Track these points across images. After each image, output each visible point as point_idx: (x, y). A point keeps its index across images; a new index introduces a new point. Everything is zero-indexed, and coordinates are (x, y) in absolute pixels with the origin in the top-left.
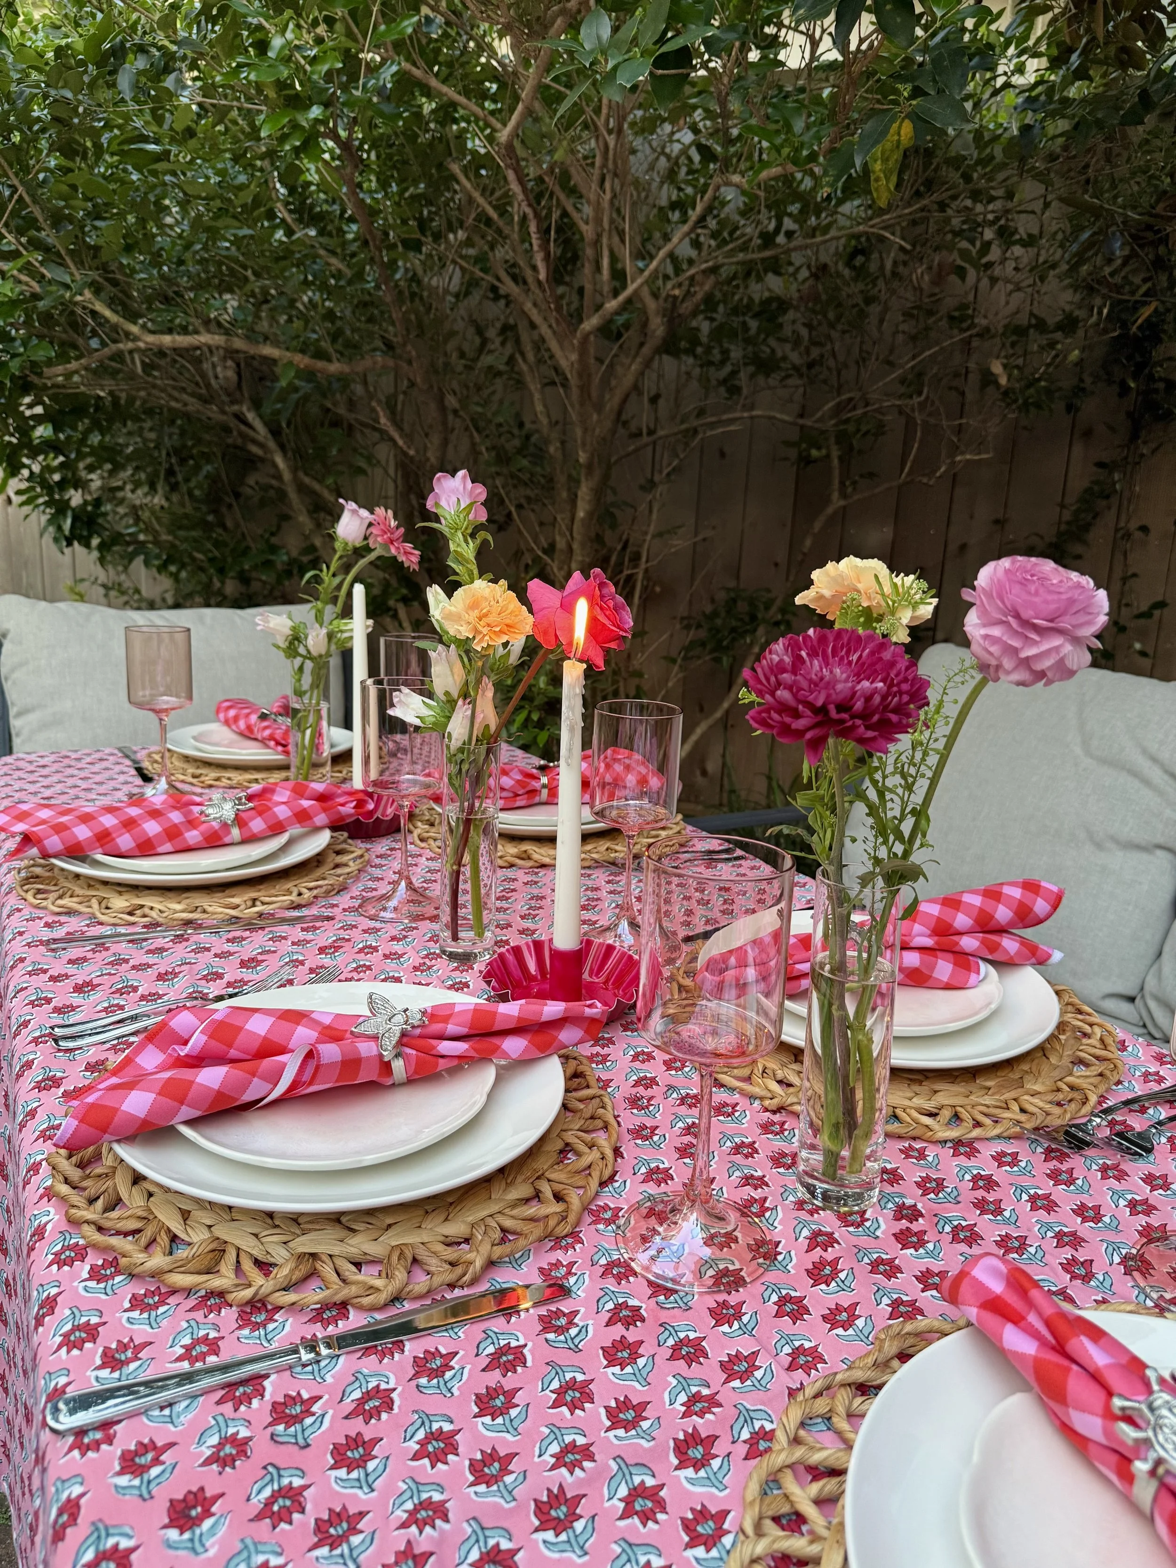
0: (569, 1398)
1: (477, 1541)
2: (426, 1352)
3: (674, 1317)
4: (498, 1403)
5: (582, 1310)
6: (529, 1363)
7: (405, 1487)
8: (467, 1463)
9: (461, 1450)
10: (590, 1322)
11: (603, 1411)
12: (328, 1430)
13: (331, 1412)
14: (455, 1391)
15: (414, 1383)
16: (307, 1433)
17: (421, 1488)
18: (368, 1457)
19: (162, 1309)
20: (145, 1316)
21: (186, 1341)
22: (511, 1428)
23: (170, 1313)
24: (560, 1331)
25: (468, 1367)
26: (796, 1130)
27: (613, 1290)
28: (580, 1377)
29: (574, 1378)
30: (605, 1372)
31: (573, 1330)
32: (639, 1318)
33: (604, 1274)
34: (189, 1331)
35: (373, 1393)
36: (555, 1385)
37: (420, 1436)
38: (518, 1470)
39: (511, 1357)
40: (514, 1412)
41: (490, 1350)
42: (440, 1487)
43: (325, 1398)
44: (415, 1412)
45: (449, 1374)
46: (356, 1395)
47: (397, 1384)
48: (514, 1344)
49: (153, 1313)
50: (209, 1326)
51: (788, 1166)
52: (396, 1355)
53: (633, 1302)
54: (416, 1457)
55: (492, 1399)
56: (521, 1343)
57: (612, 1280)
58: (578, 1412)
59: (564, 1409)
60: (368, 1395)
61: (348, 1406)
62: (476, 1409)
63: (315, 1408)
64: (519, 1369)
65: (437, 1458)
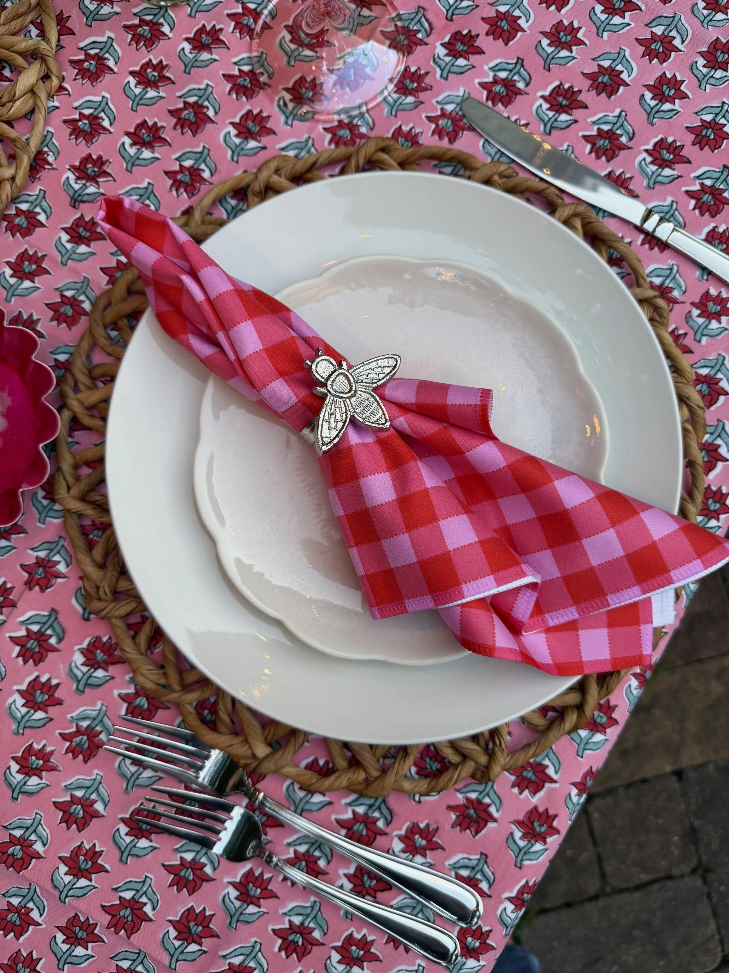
0: (569, 38)
1: (711, 20)
2: (598, 157)
3: (437, 15)
4: (606, 79)
5: (477, 81)
6: (557, 83)
7: (708, 86)
8: (665, 64)
9: (659, 74)
10: (486, 68)
11: (564, 11)
12: (706, 165)
13: (692, 175)
14: (617, 111)
15: (630, 144)
16: (717, 175)
17: (701, 77)
18: (705, 125)
19: (704, 372)
20: (719, 376)
21: (714, 324)
22: (620, 56)
23: (702, 363)
24: (509, 84)
25: (590, 120)
26: (82, 45)
27: (438, 72)
28: (545, 42)
29: (549, 45)
30: (529, 28)
31: (503, 75)
32: (457, 36)
33: (425, 89)
34: (706, 332)
35: (659, 162)
36: (564, 53)
37: (667, 106)
38: (648, 30)
39: (560, 99)
40: (606, 64)
41: (564, 117)
42: (693, 67)
43: (684, 189)
44: (652, 124)
45: (606, 128)
46: (667, 172)
47: (640, 153)
48: (546, 106)
49: (713, 373)
50: (691, 323)
51: (155, 27)
52: (618, 173)
53: (441, 51)
54: (684, 96)
55: (605, 85)
56: (541, 101)
57: (428, 80)
58: (576, 25)
59: (580, 35)
60: (662, 163)
61: (679, 169)
62: (622, 89)
63: (697, 187)
64: (566, 86)
65: (675, 83)
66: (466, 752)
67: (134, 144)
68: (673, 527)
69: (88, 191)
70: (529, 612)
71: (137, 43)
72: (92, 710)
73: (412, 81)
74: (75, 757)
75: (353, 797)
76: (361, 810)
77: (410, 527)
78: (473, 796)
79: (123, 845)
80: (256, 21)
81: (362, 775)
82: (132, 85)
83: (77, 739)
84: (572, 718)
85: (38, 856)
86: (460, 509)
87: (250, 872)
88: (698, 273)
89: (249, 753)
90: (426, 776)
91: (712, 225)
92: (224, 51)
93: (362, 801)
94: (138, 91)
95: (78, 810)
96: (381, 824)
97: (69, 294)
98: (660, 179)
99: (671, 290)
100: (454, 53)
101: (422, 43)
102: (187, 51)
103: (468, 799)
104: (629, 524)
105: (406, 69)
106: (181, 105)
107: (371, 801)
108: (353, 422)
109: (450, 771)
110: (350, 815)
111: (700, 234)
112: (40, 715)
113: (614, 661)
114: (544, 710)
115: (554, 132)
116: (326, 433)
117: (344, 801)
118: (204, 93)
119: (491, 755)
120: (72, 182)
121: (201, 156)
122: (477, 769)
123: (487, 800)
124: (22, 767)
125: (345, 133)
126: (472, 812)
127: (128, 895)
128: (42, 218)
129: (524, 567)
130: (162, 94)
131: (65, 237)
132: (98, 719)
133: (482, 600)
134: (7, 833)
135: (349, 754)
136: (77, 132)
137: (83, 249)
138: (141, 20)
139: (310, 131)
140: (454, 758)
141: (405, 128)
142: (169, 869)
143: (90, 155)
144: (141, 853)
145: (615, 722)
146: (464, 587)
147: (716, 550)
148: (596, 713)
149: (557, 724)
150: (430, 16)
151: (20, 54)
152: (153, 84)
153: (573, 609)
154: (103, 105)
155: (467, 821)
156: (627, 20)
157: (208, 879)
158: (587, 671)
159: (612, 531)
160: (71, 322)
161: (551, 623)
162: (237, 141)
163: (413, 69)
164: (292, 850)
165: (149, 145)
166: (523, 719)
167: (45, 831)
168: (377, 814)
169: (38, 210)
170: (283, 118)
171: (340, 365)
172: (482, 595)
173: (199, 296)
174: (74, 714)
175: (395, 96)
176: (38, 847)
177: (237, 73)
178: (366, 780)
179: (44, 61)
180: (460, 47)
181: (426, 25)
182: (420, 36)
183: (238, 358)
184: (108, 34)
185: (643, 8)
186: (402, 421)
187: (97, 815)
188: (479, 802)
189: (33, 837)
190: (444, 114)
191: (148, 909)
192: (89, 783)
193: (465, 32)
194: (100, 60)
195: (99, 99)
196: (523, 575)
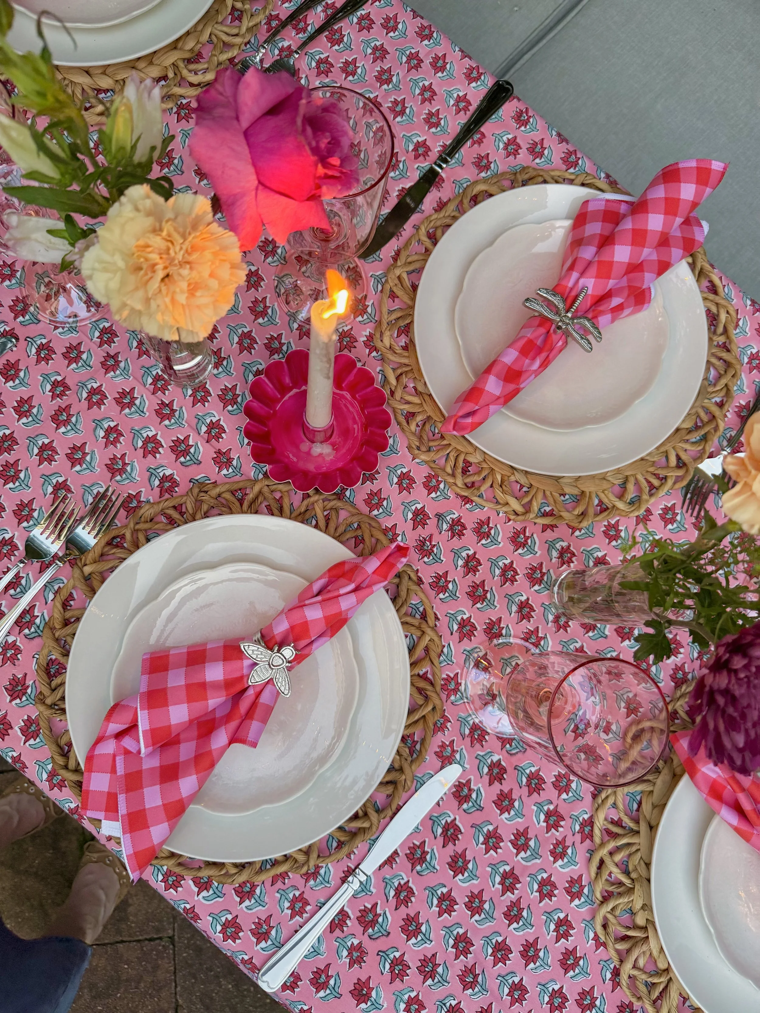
0: (491, 844)
1: (488, 943)
2: (410, 848)
3: (519, 760)
4: (460, 864)
5: (472, 778)
6: (463, 830)
7: (444, 933)
8: (464, 906)
9: (458, 901)
10: (480, 785)
11: (509, 844)
12: (392, 920)
13: (387, 910)
14: (437, 867)
15: (414, 871)
16: (384, 927)
17: (451, 929)
18: (419, 925)
19: (258, 891)
20: (253, 901)
21: (287, 904)
22: (474, 876)
23: (264, 891)
24: (467, 798)
25: (435, 848)
26: (535, 536)
27: (482, 754)
28: (491, 828)
29: (488, 830)
30: (502, 819)
31: (474, 796)
32: (503, 770)
33: (472, 742)
34: (283, 898)
35: (400, 888)
36: (481, 839)
37: (435, 902)
38: (488, 899)
39: (452, 831)
40: (470, 866)
41: (440, 830)
42: (459, 925)
43: (379, 902)
44: (425, 889)
45: (428, 857)
46: (392, 893)
47: (407, 877)
48: (449, 820)
49: (256, 896)
50: (291, 889)
51: (539, 581)
52: (397, 859)
53: (495, 758)
54: (440, 915)
55: (456, 862)
56: (452, 817)
57: (478, 745)
58: (499, 850)
59: (492, 852)
60: (398, 891)
61: (393, 902)
62: (452, 873)
63: (379, 911)
64: (460, 836)
65: (449, 910)
66: (56, 692)
67: (468, 555)
68: (156, 840)
69: (444, 525)
70: (126, 746)
71: (531, 569)
72: (136, 474)
73: (479, 735)
74: (110, 459)
75: (47, 618)
76: (38, 621)
77: (188, 686)
78: (29, 691)
79: (51, 478)
80: (533, 644)
81: (58, 627)
82: (505, 561)
83: (120, 463)
84: (61, 761)
85: (57, 428)
86: (192, 717)
87: (18, 549)
88: (322, 900)
89: (88, 562)
90: (48, 664)
91: (352, 917)
92: (516, 620)
93: (43, 622)
94: (501, 564)
95: (79, 455)
96: (26, 631)
97: (385, 503)
98: (389, 887)
99: (315, 880)
100: (492, 766)
101: (503, 746)
102: (521, 598)
103: (28, 687)
104: (162, 815)
105: (488, 734)
106: (486, 588)
107: (41, 628)
108: (255, 664)
109: (47, 680)
110: (36, 614)
111: (348, 907)
112: (140, 444)
113: (88, 792)
114: (70, 745)
115: (431, 822)
116: (251, 648)
117: (45, 612)
118: (491, 604)
119: (51, 707)
120: (452, 516)
121: (453, 595)
122: (44, 697)
123: (24, 698)
124: (112, 428)
125: (452, 686)
126: (19, 688)
127: (22, 475)
128: (433, 495)
129: (151, 749)
130: (496, 578)
131: (419, 506)
132: (130, 477)
133: (137, 721)
134: (75, 413)
135: (73, 620)
136: (481, 524)
137: (410, 516)
138: (544, 574)
139: (457, 664)
140: (54, 684)
141: (449, 725)
142: (31, 502)
143: (466, 529)
144: (44, 487)
145: (52, 789)
146: (146, 711)
147: (136, 865)
148: (60, 777)
149: (59, 750)
150: (520, 755)
151: (530, 502)
152: (503, 573)
153: (123, 773)
154: (495, 541)
155: (15, 684)
156: (497, 886)
157: (19, 523)
158: (86, 774)
159: (160, 803)
160: (368, 502)
161: (118, 758)
162: (459, 618)
163: (487, 737)
164: (24, 575)
165: (466, 565)
166: (67, 731)
167: (71, 435)
168: (33, 630)
169: (438, 493)
170: (468, 649)
171: (289, 662)
172: (139, 720)
173: (342, 591)
174: (136, 464)
175: (471, 722)
176: (63, 429)
177: (502, 625)
178: (55, 628)
179: (524, 514)
180: (496, 771)
181: (514, 752)
182: (508, 746)
183: (305, 605)
184: (539, 553)
185: (502, 898)
186: (251, 692)
187: (73, 466)
188: (24, 694)
189: (69, 428)
190: (453, 751)
191: (11, 485)
192: (93, 464)
193: (505, 776)
194: (524, 545)
195: (499, 540)
196: (146, 747)
